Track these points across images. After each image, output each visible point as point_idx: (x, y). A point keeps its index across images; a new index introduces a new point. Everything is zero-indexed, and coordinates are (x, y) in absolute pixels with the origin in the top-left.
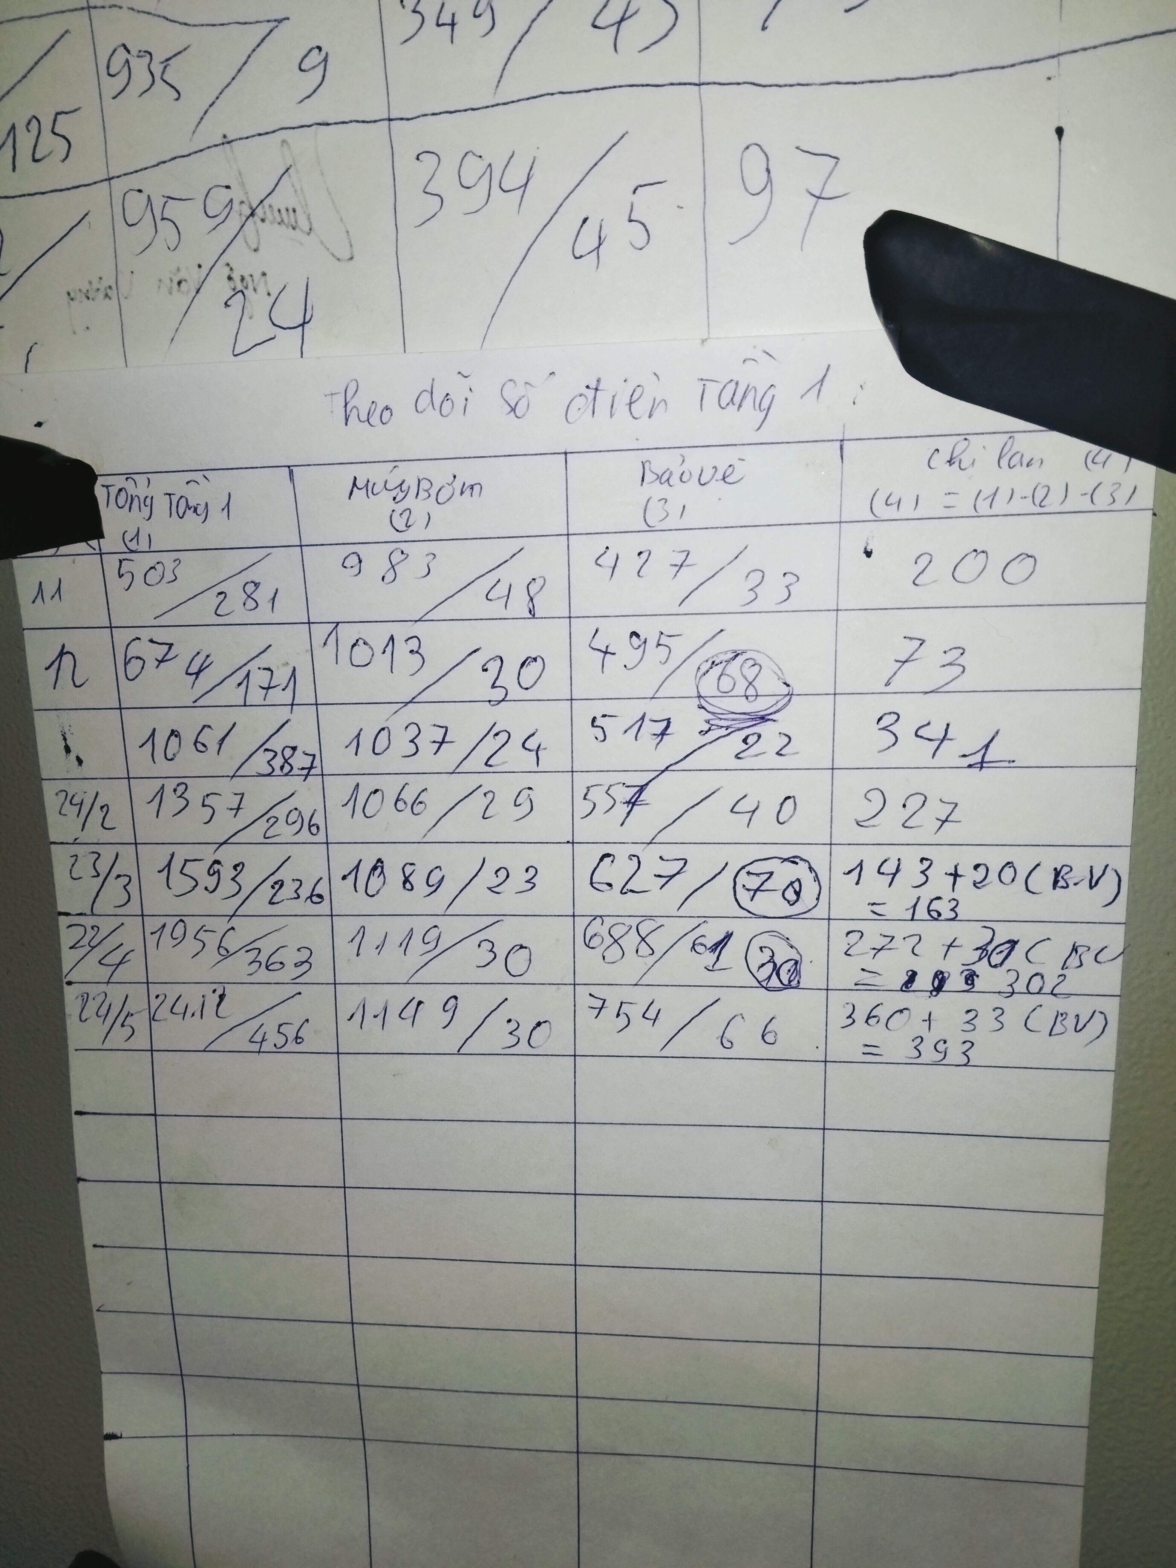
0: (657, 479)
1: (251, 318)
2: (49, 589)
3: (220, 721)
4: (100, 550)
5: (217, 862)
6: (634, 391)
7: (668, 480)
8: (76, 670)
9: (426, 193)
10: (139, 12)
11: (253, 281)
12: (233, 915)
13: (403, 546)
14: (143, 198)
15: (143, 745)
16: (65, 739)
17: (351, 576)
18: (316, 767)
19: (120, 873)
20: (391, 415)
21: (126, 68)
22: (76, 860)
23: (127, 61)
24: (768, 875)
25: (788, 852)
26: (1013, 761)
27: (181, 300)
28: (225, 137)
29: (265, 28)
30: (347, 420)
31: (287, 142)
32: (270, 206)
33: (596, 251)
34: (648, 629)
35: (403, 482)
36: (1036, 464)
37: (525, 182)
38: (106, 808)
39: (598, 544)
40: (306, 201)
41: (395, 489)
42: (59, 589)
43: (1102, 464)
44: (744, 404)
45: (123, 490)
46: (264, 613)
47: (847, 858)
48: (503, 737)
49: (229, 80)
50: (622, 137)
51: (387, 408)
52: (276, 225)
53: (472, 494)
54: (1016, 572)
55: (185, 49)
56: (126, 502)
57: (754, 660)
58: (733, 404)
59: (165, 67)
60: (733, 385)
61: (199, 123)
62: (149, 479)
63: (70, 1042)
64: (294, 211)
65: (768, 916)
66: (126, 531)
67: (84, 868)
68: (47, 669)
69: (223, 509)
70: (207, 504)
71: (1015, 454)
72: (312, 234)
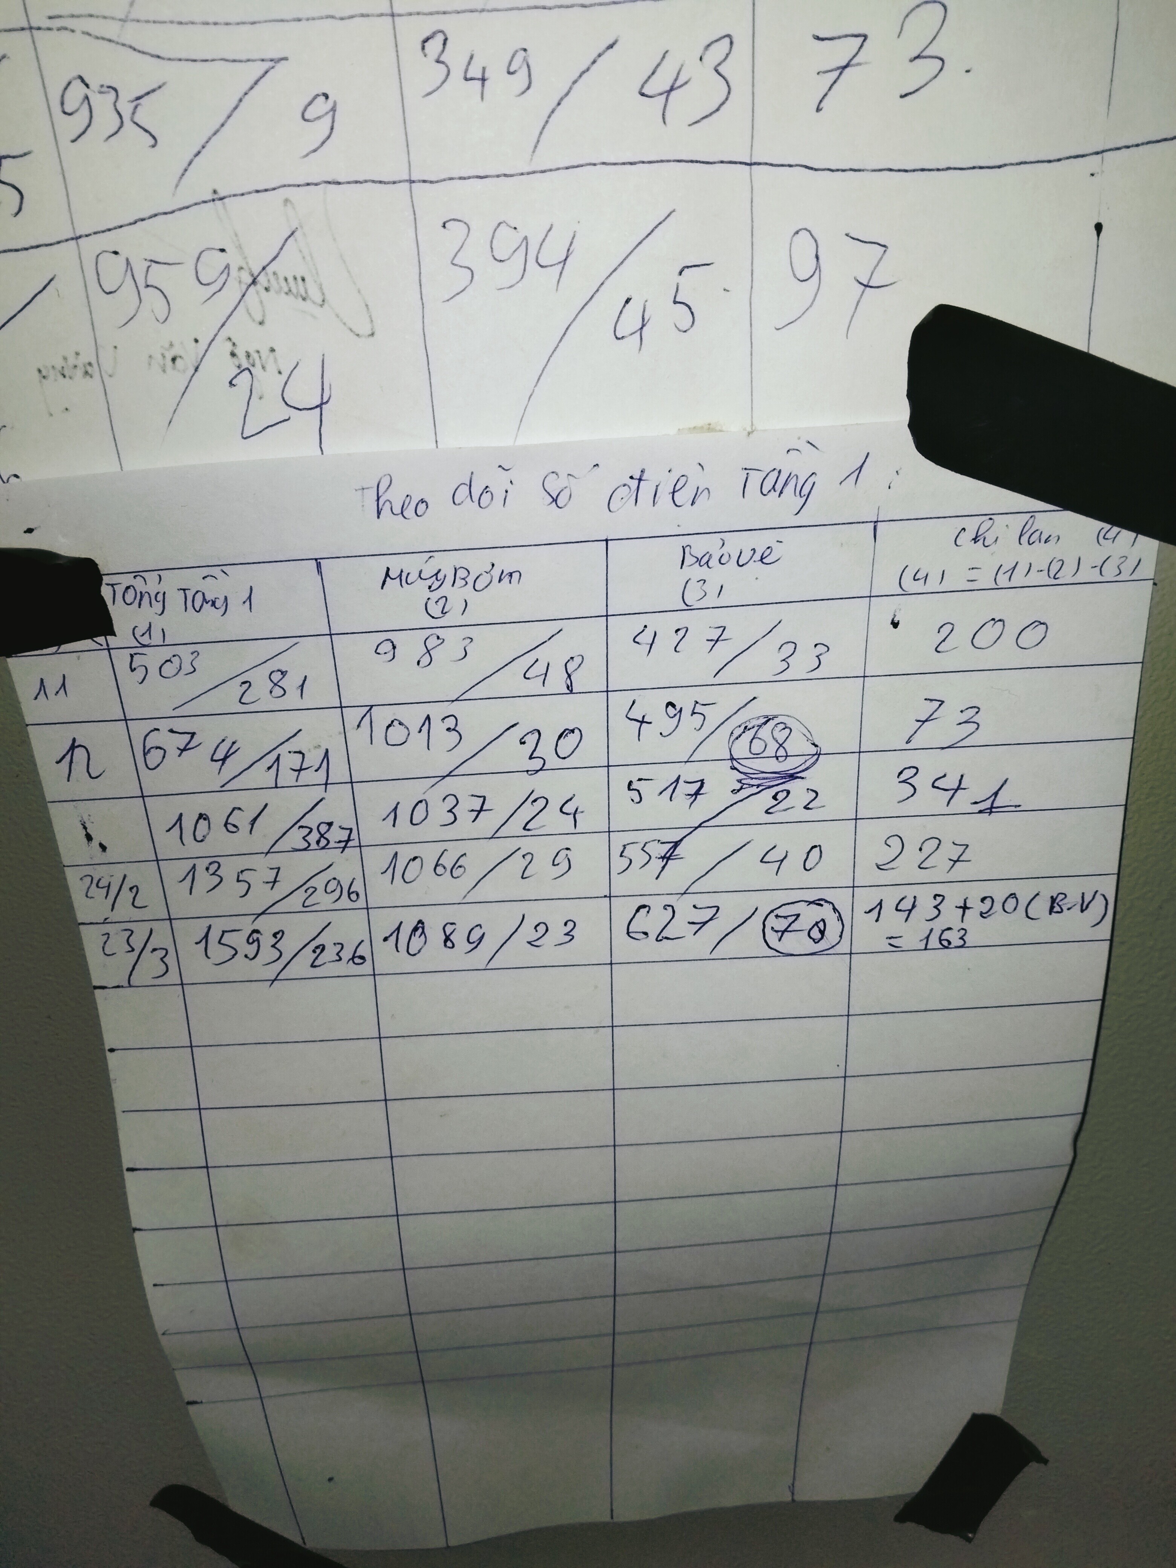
0: (697, 561)
1: (261, 398)
2: (52, 685)
3: (251, 803)
4: (108, 645)
5: (257, 931)
6: (678, 480)
7: (707, 562)
8: (90, 763)
9: (453, 264)
10: (97, 38)
11: (260, 357)
12: (275, 980)
13: (440, 632)
14: (120, 260)
15: (170, 829)
16: (85, 828)
17: (385, 662)
18: (354, 840)
19: (155, 947)
20: (427, 507)
21: (86, 105)
22: (108, 938)
23: (87, 98)
24: (794, 918)
25: (812, 896)
26: (1019, 806)
27: (177, 379)
28: (215, 192)
29: (259, 68)
30: (379, 513)
31: (290, 201)
32: (275, 273)
33: (639, 332)
34: (683, 699)
35: (439, 571)
36: (1053, 540)
37: (564, 258)
38: (135, 889)
39: (635, 624)
40: (316, 269)
41: (430, 578)
42: (64, 685)
43: (1112, 540)
44: (785, 491)
45: (131, 587)
46: (292, 699)
47: (867, 898)
48: (542, 802)
49: (218, 126)
50: (669, 216)
51: (422, 501)
52: (283, 295)
53: (510, 581)
54: (1030, 637)
55: (160, 87)
56: (135, 598)
57: (785, 724)
58: (775, 491)
59: (136, 107)
60: (776, 473)
61: (183, 175)
62: (160, 576)
63: (116, 1105)
64: (303, 280)
65: (795, 953)
66: (137, 627)
67: (118, 943)
68: (58, 762)
69: (244, 602)
70: (226, 598)
71: (1035, 532)
72: (326, 305)
